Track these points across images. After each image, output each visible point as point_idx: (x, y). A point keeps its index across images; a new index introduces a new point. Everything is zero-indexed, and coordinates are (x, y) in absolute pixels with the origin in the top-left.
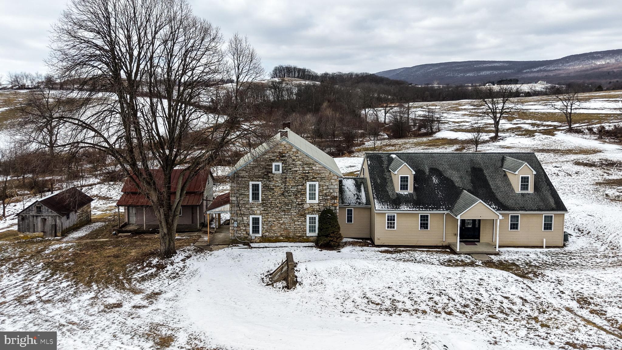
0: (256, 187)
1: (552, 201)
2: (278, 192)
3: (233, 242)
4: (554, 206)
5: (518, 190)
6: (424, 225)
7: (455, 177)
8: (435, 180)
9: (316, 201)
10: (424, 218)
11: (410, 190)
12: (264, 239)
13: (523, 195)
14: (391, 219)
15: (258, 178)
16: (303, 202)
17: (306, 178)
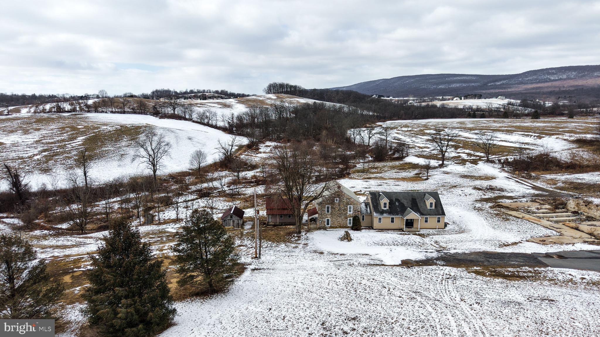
0: (328, 208)
1: (441, 211)
2: (337, 209)
3: (320, 229)
4: (441, 214)
5: (429, 208)
6: (392, 221)
7: (405, 202)
8: (397, 204)
9: (352, 213)
10: (393, 219)
11: (387, 208)
12: (331, 227)
14: (380, 219)
15: (329, 204)
16: (347, 213)
17: (348, 204)
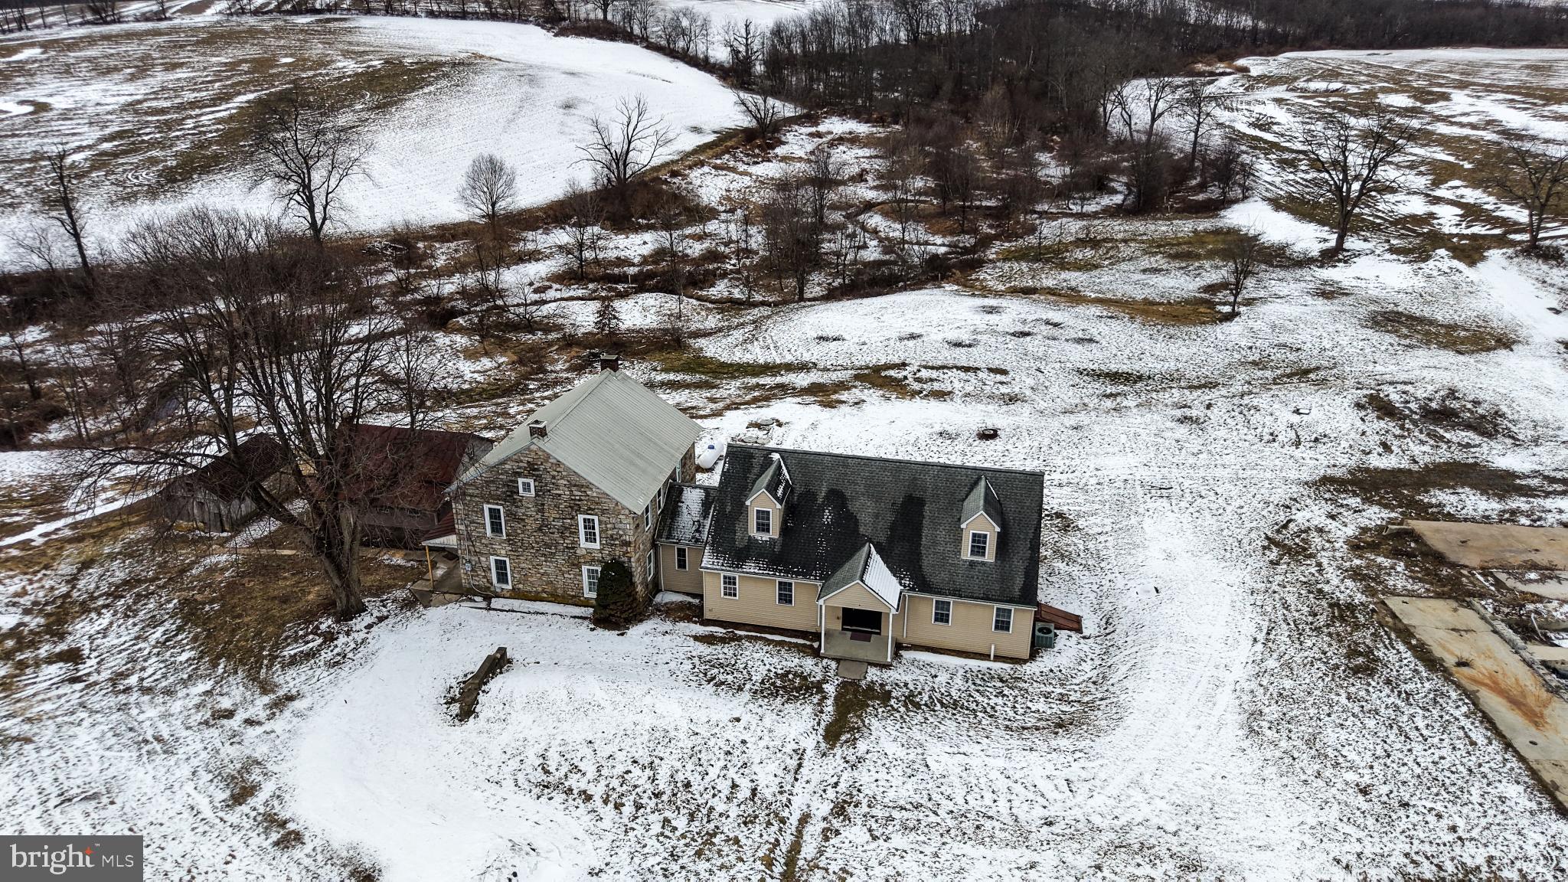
0: (495, 515)
1: (1019, 581)
2: (532, 525)
3: (466, 593)
4: (1017, 592)
5: (966, 554)
6: (785, 598)
8: (827, 516)
9: (597, 546)
10: (785, 587)
11: (774, 533)
12: (516, 594)
13: (972, 564)
14: (730, 581)
15: (497, 498)
16: (574, 546)
17: (575, 507)
